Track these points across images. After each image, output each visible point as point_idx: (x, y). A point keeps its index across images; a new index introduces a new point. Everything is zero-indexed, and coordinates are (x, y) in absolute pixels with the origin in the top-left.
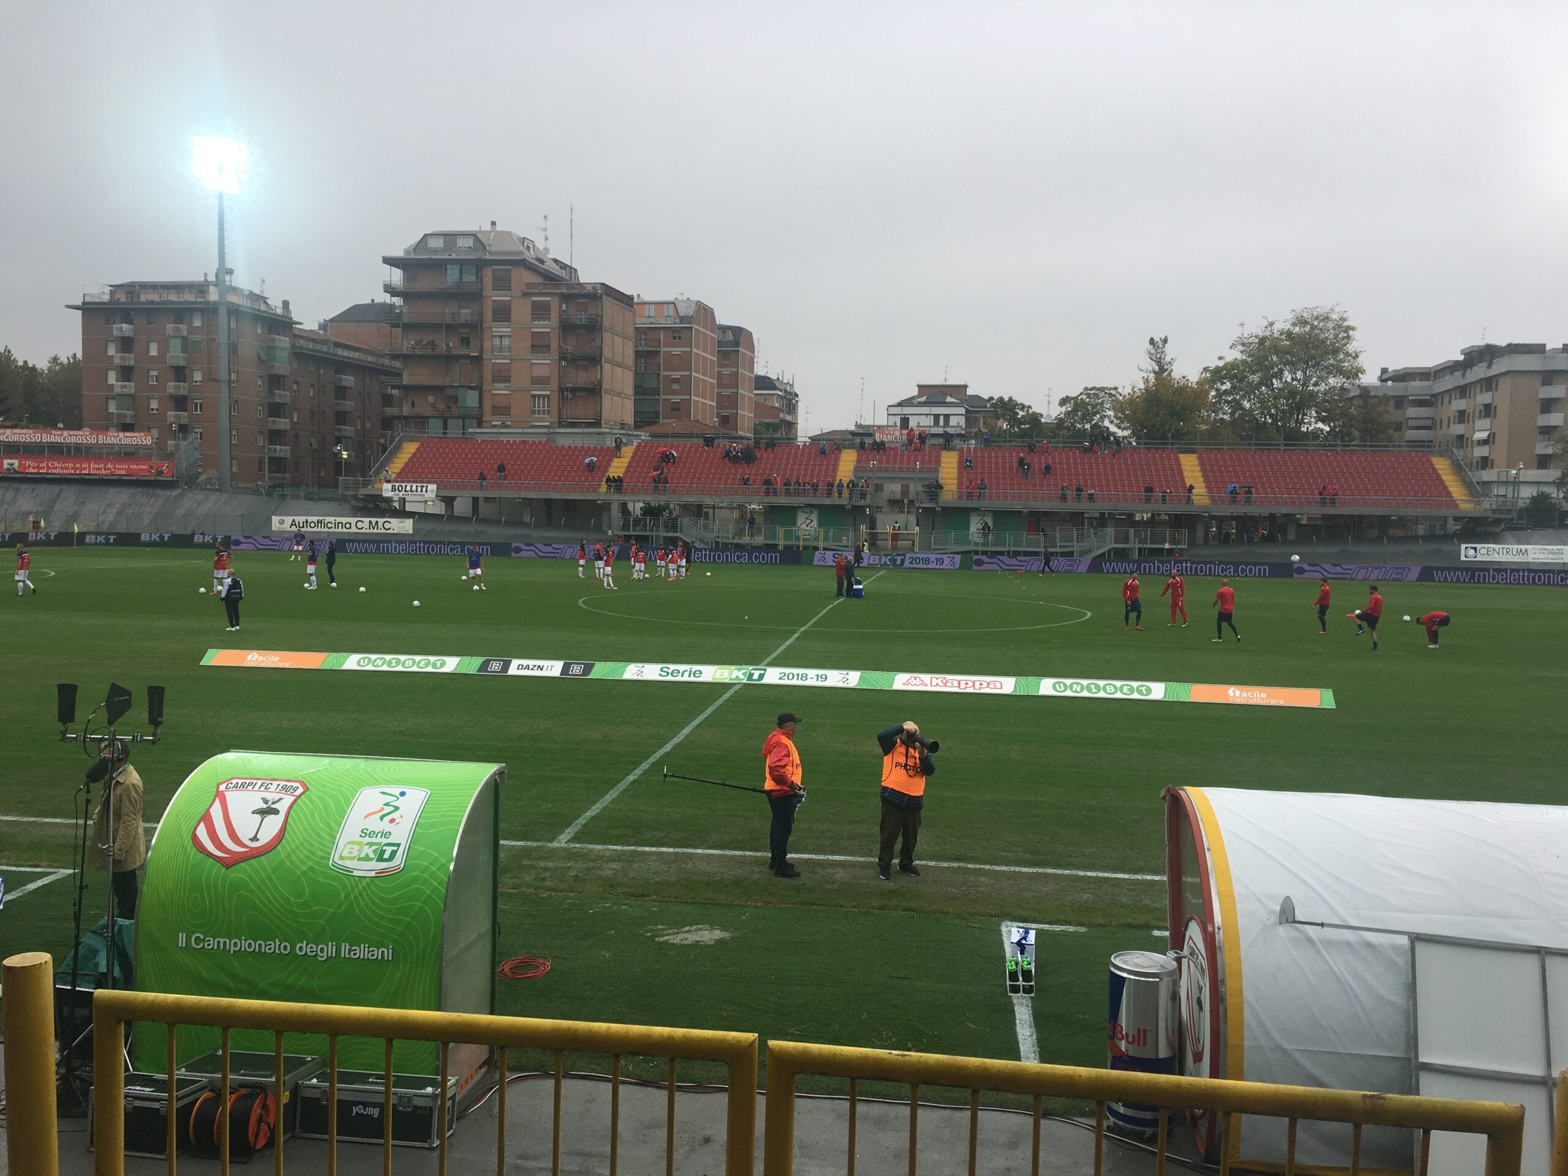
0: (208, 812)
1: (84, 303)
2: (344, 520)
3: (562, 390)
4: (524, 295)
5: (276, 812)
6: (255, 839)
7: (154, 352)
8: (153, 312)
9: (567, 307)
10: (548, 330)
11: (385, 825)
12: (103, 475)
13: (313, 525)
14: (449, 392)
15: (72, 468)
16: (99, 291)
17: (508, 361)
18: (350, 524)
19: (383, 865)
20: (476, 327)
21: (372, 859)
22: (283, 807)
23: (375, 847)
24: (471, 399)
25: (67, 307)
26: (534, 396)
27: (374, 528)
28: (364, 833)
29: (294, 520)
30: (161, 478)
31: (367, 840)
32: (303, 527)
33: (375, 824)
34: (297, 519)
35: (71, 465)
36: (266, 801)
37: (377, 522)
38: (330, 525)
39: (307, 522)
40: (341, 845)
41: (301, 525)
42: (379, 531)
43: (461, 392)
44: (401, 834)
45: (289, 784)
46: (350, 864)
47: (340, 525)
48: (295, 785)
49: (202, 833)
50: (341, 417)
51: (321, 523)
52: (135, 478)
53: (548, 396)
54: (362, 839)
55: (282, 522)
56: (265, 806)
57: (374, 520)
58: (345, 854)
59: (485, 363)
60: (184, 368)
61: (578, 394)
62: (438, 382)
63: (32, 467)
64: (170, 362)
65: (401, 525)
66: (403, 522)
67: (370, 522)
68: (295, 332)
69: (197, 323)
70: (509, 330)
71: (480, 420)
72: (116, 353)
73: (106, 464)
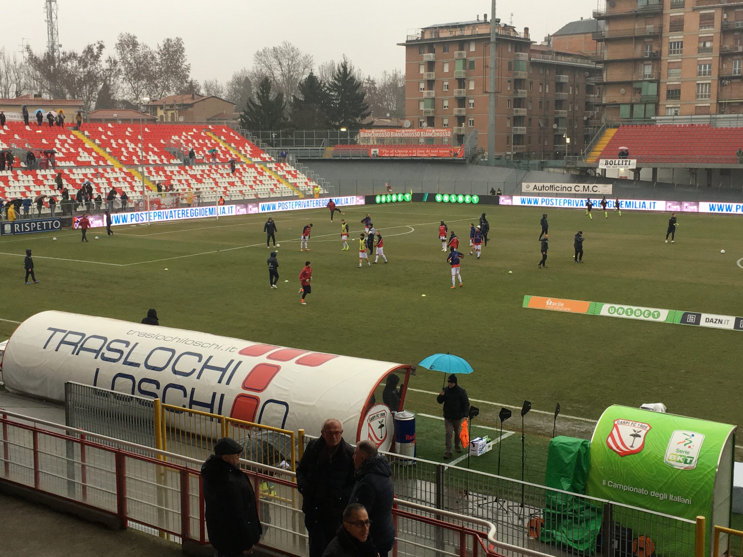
0: (611, 432)
1: (407, 41)
2: (567, 185)
3: (721, 79)
4: (694, 10)
5: (639, 436)
6: (632, 446)
7: (446, 70)
8: (445, 44)
9: (727, 15)
10: (712, 35)
11: (686, 448)
13: (547, 188)
14: (636, 85)
15: (407, 153)
16: (415, 33)
17: (680, 60)
18: (571, 188)
19: (687, 465)
20: (657, 37)
21: (681, 462)
22: (642, 434)
23: (683, 457)
24: (651, 90)
25: (398, 44)
26: (698, 84)
27: (586, 191)
28: (678, 451)
29: (535, 186)
30: (456, 158)
31: (679, 454)
33: (682, 447)
34: (537, 185)
35: (406, 151)
36: (635, 431)
37: (588, 187)
39: (543, 187)
40: (668, 454)
41: (540, 189)
43: (645, 84)
44: (694, 453)
45: (643, 425)
46: (672, 463)
47: (564, 188)
48: (646, 425)
49: (610, 440)
50: (559, 104)
51: (552, 187)
52: (441, 158)
53: (710, 84)
54: (677, 453)
55: (528, 187)
56: (635, 433)
57: (586, 185)
58: (670, 458)
59: (662, 63)
60: (464, 79)
61: (733, 81)
62: (628, 79)
63: (386, 154)
64: (455, 76)
65: (604, 189)
66: (606, 186)
68: (532, 48)
69: (473, 49)
70: (682, 37)
71: (657, 105)
72: (425, 72)
73: (426, 150)
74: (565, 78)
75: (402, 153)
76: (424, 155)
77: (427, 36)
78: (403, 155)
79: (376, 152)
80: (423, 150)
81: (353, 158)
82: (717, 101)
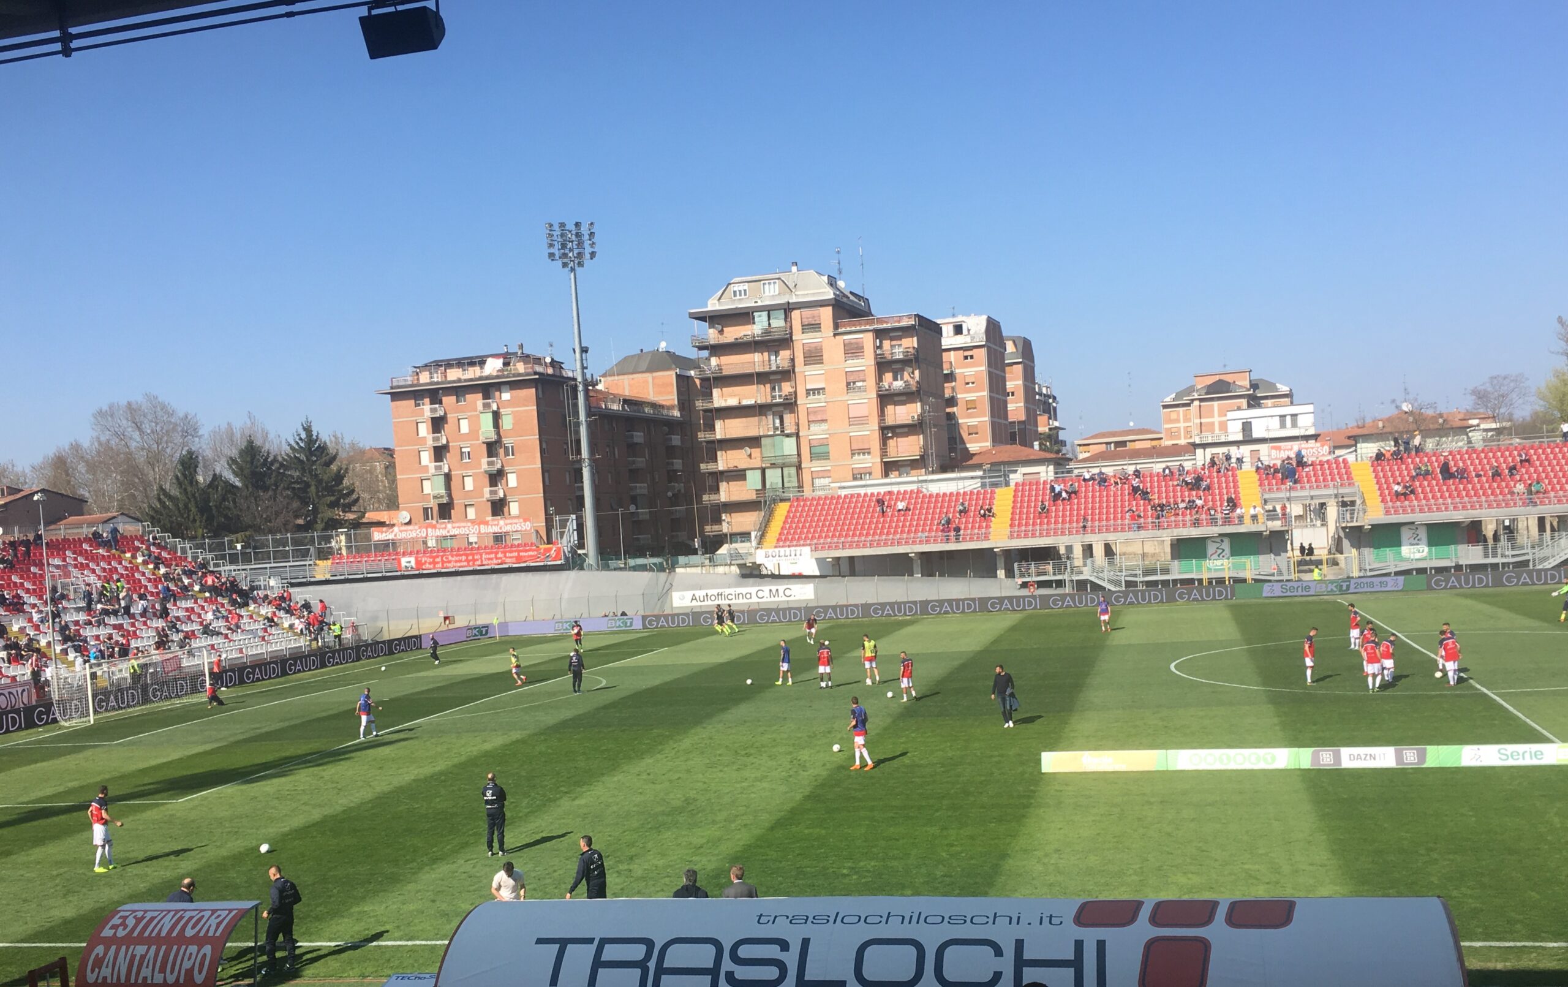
1: (392, 388)
3: (883, 429)
4: (834, 335)
7: (465, 429)
8: (460, 391)
9: (881, 342)
10: (863, 368)
12: (494, 564)
14: (765, 442)
15: (465, 561)
18: (751, 593)
20: (787, 374)
24: (788, 447)
25: (377, 393)
27: (775, 596)
29: (694, 595)
30: (549, 563)
32: (704, 601)
34: (698, 593)
35: (464, 558)
37: (777, 590)
39: (707, 596)
41: (702, 599)
42: (780, 598)
43: (777, 440)
47: (741, 595)
51: (722, 594)
53: (868, 436)
55: (682, 598)
57: (774, 588)
59: (800, 409)
60: (497, 442)
61: (899, 431)
62: (752, 432)
63: (429, 564)
64: (482, 439)
65: (802, 590)
66: (804, 588)
67: (770, 590)
69: (506, 396)
70: (823, 371)
71: (799, 467)
72: (428, 433)
73: (496, 553)
74: (639, 437)
75: (456, 561)
76: (495, 561)
77: (424, 378)
78: (459, 564)
79: (409, 562)
80: (491, 553)
81: (369, 575)
82: (882, 459)
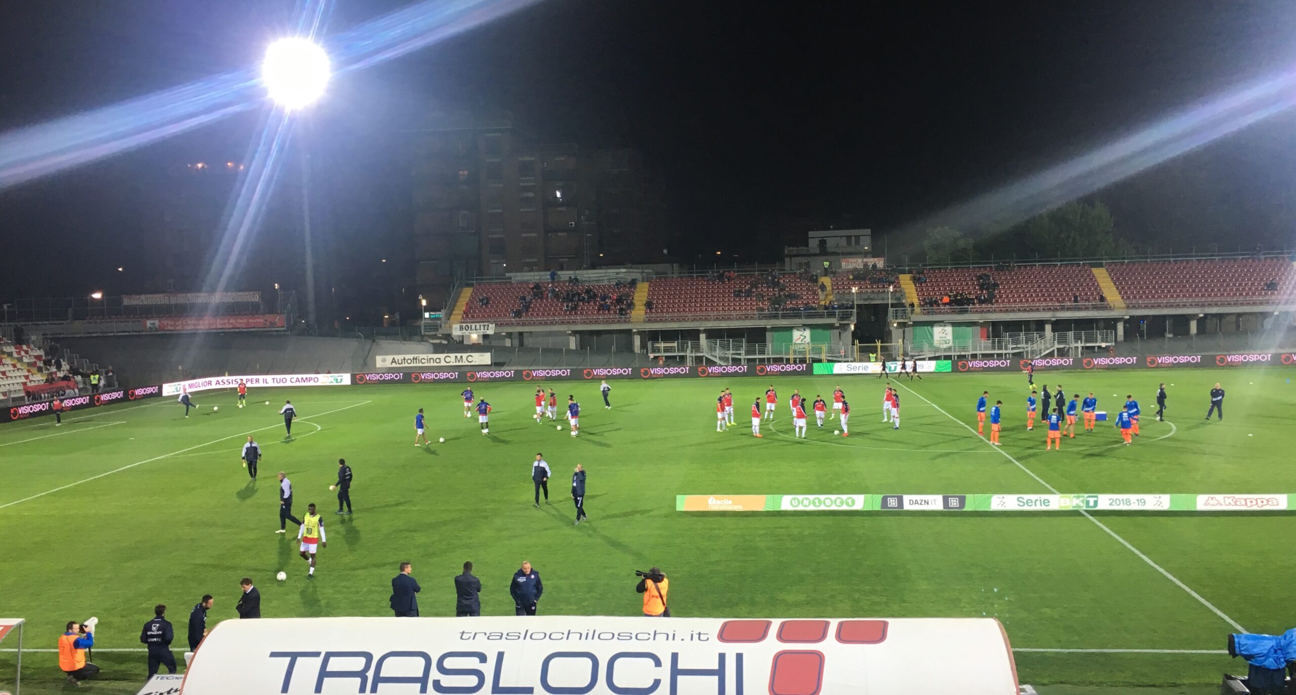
2: (435, 356)
3: (547, 232)
9: (547, 164)
12: (227, 329)
13: (409, 361)
18: (440, 359)
27: (459, 362)
29: (394, 359)
30: (275, 329)
32: (402, 363)
34: (397, 357)
35: (201, 322)
37: (461, 357)
38: (423, 361)
39: (404, 359)
41: (400, 362)
42: (463, 364)
47: (432, 360)
51: (416, 359)
52: (253, 330)
55: (384, 360)
57: (459, 355)
62: (444, 230)
63: (169, 325)
65: (481, 358)
66: (483, 356)
67: (456, 357)
70: (501, 185)
71: (480, 260)
73: (229, 320)
75: (194, 325)
76: (227, 326)
78: (196, 327)
79: (152, 324)
80: (224, 319)
81: (118, 334)
82: (546, 256)
